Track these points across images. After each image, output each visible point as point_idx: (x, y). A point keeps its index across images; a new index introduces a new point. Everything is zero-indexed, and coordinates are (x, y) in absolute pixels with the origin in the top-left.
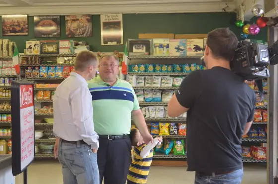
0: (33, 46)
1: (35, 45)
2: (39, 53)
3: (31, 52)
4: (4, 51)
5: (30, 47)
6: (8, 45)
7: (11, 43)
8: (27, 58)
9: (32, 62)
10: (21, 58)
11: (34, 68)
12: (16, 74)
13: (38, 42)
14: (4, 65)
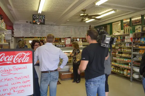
0: (138, 28)
1: (139, 28)
2: (141, 31)
3: (137, 31)
4: (127, 32)
5: (137, 29)
6: (129, 29)
7: (130, 28)
8: (136, 34)
9: (137, 36)
10: (133, 34)
11: (138, 39)
12: (131, 42)
13: (140, 26)
14: (128, 38)
